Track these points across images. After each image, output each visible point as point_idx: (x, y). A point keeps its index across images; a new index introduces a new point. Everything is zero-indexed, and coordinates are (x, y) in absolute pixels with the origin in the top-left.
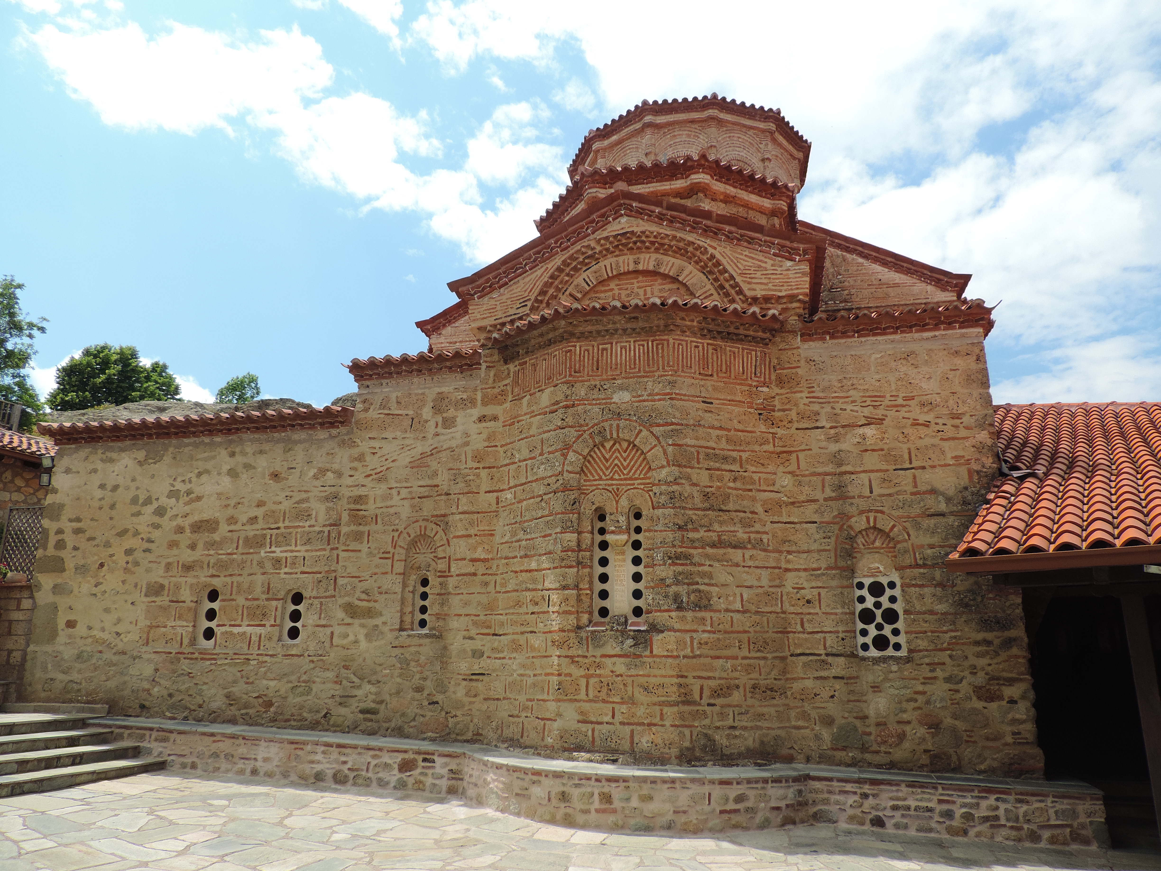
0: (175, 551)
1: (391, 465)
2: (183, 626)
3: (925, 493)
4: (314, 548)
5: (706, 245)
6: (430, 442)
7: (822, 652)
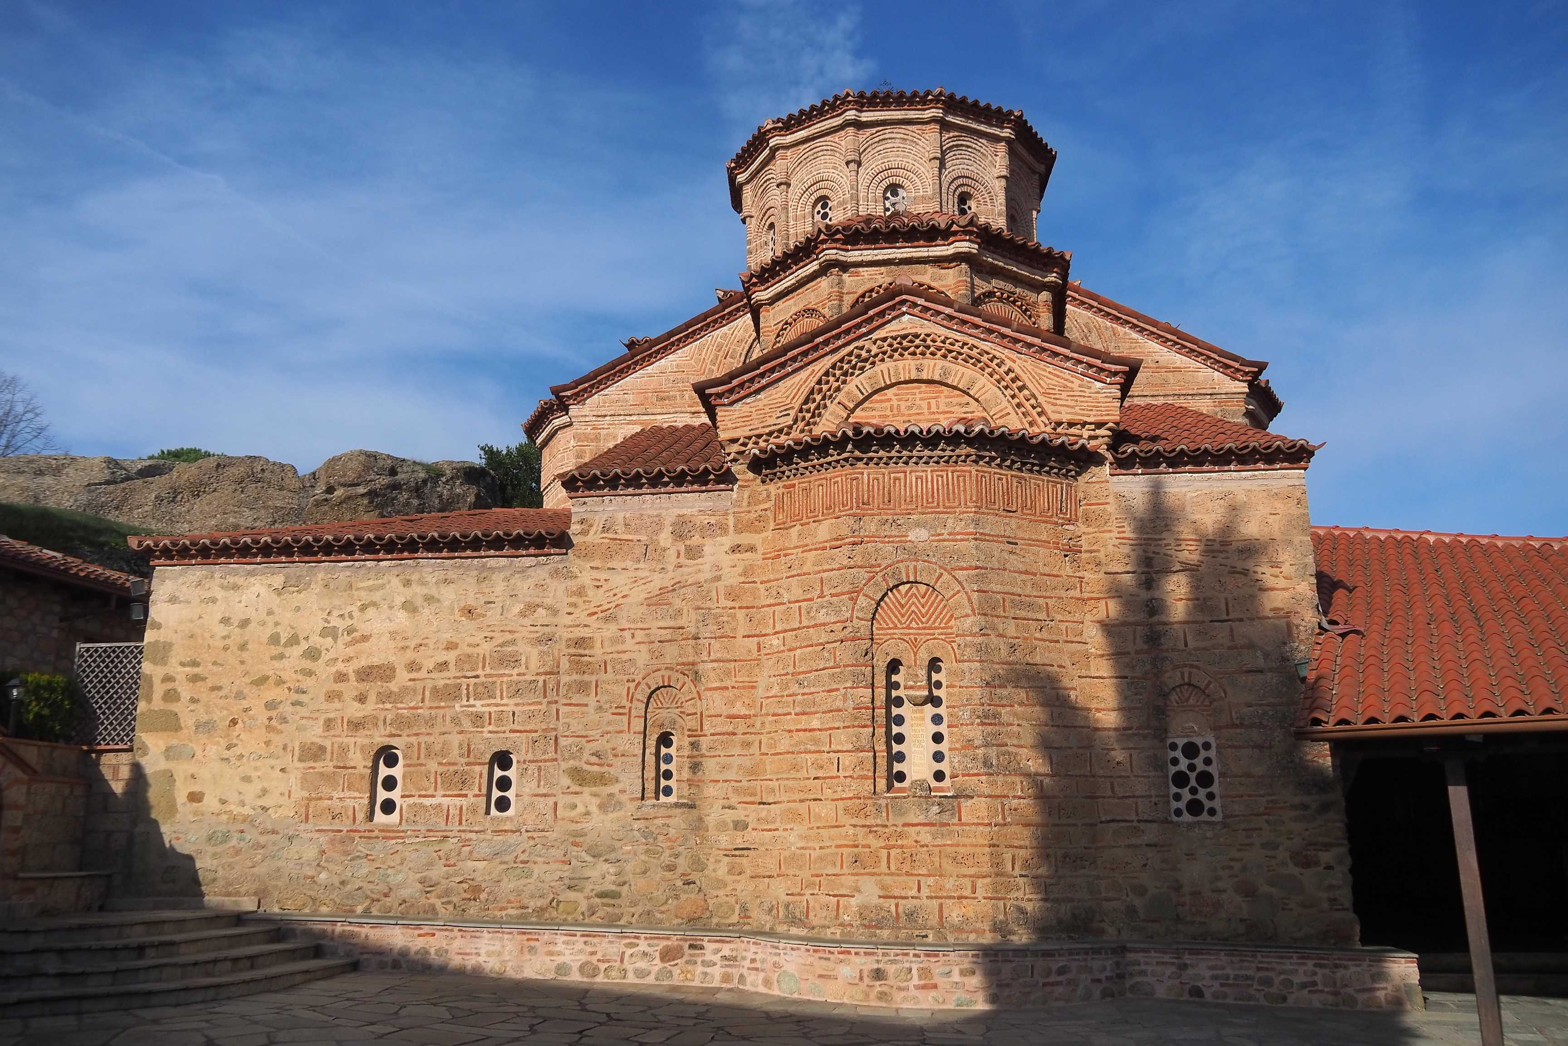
0: (337, 705)
1: (621, 601)
2: (355, 798)
3: (1242, 647)
4: (525, 701)
5: (1003, 357)
6: (671, 574)
7: (1133, 817)
